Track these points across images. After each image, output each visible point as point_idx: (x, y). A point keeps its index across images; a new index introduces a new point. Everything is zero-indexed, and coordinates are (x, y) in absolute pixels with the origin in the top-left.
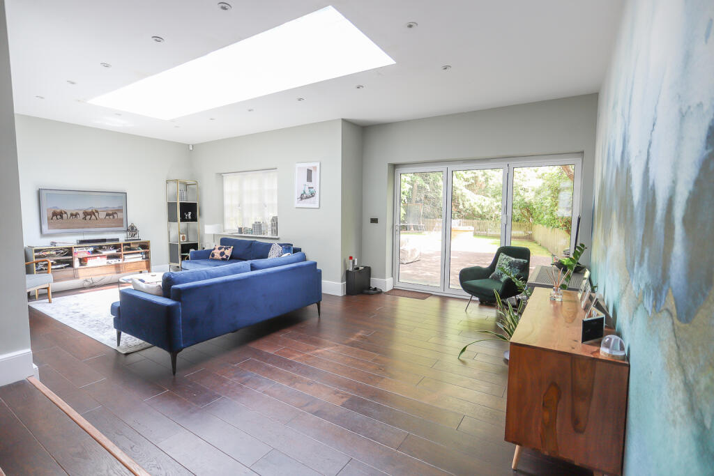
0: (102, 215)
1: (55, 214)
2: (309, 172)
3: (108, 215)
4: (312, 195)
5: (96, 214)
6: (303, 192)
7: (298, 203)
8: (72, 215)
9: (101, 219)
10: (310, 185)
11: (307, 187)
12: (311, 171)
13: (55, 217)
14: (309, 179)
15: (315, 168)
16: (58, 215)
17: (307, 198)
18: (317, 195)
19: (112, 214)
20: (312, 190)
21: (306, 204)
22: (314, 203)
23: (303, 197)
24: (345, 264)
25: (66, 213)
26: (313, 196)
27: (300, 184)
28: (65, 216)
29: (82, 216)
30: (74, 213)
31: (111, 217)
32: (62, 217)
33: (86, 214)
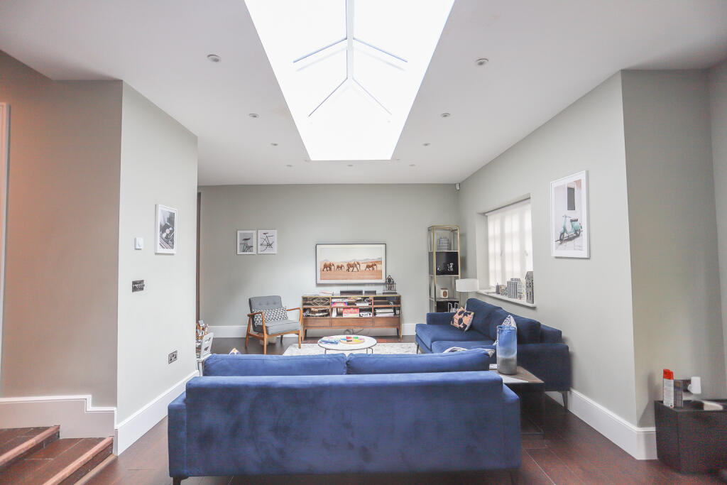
0: (363, 267)
1: (325, 266)
2: (571, 191)
3: (368, 267)
4: (577, 234)
5: (358, 266)
6: (562, 230)
7: (557, 248)
8: (338, 267)
9: (362, 271)
10: (573, 215)
11: (568, 220)
12: (573, 189)
13: (325, 269)
14: (571, 206)
15: (579, 182)
16: (328, 267)
17: (570, 239)
18: (584, 233)
19: (372, 266)
20: (576, 224)
21: (569, 250)
22: (580, 248)
23: (563, 239)
24: (652, 389)
25: (333, 265)
26: (578, 236)
27: (558, 216)
28: (332, 267)
29: (346, 268)
30: (340, 265)
31: (371, 269)
32: (330, 269)
33: (350, 266)
